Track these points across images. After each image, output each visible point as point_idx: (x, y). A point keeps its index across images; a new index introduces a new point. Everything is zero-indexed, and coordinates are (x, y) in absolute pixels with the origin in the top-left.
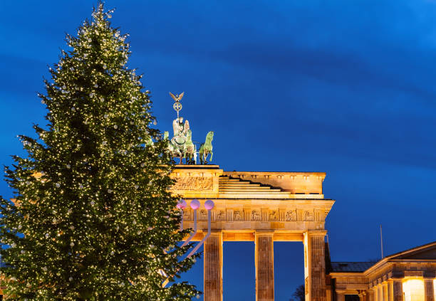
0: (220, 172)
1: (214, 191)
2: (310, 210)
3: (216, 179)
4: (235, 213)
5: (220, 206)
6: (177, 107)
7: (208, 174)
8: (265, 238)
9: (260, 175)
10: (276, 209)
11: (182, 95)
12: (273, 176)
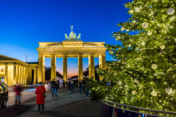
0: (82, 42)
1: (81, 46)
2: (102, 50)
3: (81, 44)
4: (86, 51)
5: (83, 49)
6: (72, 29)
7: (80, 42)
8: (93, 56)
9: (91, 43)
10: (95, 50)
11: (73, 26)
12: (94, 43)
